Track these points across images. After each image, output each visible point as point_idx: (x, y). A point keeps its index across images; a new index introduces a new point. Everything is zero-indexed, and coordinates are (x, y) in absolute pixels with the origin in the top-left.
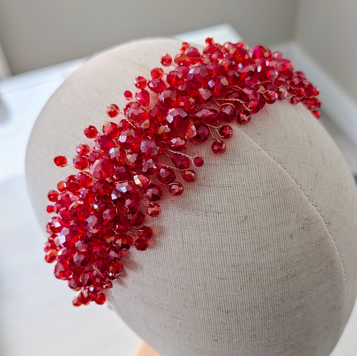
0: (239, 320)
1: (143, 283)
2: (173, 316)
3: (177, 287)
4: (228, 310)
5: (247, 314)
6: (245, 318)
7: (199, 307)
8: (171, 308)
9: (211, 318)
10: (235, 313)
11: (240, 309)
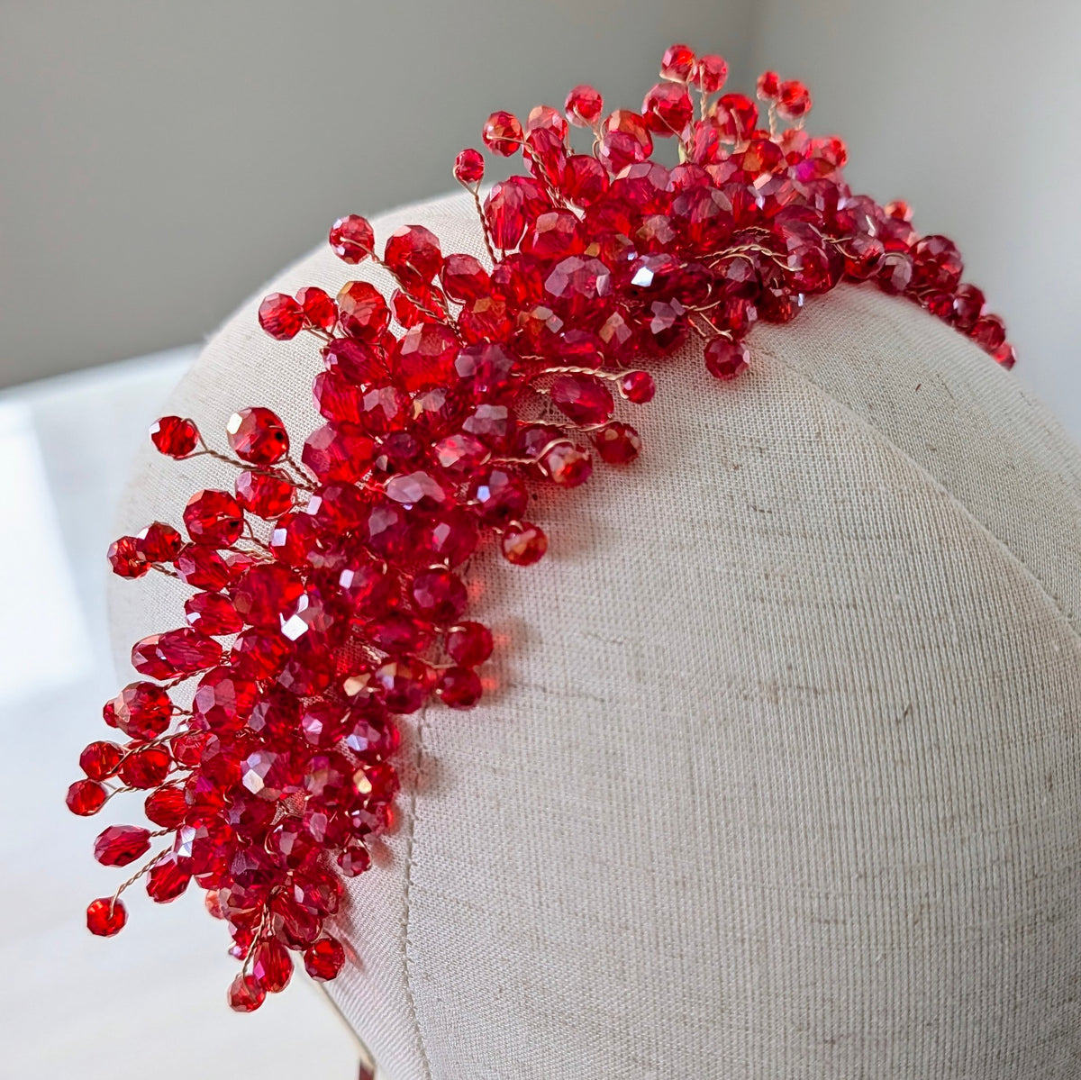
0: (866, 1069)
1: (538, 938)
2: (635, 1060)
3: (661, 948)
4: (835, 1032)
5: (897, 1048)
6: (888, 1066)
7: (734, 1022)
8: (631, 1029)
9: (773, 1064)
10: (858, 1044)
11: (874, 1030)
